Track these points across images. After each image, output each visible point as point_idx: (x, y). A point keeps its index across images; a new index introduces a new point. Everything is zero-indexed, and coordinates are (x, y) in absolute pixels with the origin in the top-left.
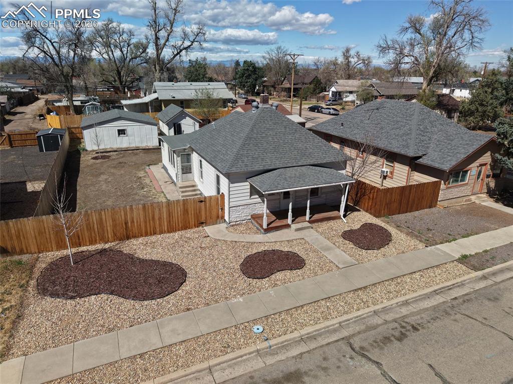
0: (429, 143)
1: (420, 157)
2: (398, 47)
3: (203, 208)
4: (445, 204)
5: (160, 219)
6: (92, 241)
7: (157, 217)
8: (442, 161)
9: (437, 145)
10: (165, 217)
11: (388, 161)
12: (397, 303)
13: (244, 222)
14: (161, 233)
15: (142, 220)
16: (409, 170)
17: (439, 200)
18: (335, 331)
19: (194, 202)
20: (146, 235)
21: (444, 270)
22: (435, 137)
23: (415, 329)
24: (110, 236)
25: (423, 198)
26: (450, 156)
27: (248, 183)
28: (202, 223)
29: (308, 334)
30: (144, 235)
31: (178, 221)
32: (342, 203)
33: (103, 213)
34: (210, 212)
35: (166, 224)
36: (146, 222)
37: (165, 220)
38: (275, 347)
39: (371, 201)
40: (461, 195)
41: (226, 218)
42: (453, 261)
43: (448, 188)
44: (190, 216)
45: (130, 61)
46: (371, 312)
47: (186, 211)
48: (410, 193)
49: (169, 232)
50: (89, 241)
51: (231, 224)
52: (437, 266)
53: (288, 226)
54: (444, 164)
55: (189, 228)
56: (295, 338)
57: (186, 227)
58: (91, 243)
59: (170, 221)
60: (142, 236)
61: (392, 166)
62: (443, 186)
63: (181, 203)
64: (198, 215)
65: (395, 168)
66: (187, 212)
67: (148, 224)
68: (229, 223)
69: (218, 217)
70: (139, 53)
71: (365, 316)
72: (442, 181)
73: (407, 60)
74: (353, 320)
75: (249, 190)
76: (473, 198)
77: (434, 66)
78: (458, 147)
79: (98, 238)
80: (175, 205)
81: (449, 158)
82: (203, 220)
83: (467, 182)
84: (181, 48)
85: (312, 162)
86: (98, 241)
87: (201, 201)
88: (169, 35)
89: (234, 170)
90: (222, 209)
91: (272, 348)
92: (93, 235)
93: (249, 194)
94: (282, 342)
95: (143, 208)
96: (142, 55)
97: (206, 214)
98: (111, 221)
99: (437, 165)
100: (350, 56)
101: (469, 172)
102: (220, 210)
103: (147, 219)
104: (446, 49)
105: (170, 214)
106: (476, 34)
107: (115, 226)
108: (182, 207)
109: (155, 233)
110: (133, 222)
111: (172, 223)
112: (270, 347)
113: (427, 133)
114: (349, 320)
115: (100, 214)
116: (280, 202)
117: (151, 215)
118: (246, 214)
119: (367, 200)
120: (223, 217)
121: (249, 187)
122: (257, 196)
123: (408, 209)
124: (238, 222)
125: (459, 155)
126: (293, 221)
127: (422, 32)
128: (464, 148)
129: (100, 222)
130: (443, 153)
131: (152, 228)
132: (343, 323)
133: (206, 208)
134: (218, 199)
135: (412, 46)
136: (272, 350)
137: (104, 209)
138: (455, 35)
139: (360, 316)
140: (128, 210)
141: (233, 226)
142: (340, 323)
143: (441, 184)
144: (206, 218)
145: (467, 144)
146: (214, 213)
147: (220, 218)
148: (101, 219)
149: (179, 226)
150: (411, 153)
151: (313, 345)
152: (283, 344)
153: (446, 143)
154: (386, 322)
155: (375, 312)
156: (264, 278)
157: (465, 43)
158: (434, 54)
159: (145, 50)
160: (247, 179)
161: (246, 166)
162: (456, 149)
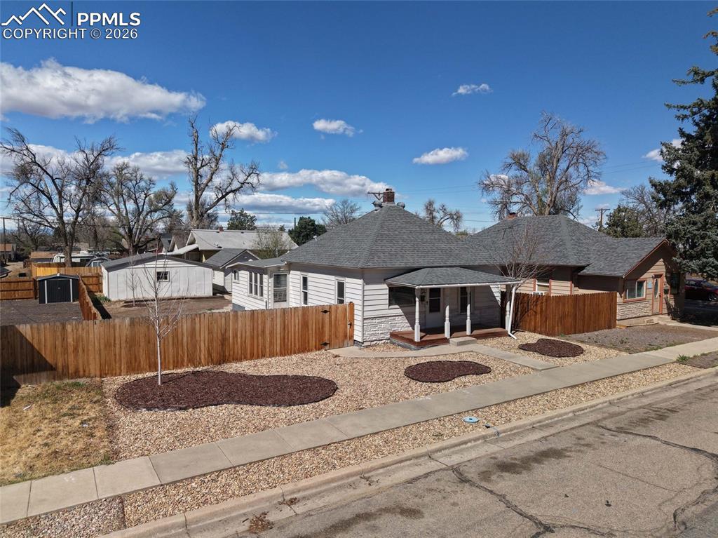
0: (589, 254)
1: (583, 268)
2: (503, 183)
3: (327, 321)
4: (626, 323)
5: (272, 333)
6: (178, 362)
7: (267, 332)
8: (613, 268)
9: (599, 255)
10: (278, 331)
11: (539, 281)
12: (633, 395)
13: (381, 342)
14: (272, 355)
15: (248, 334)
16: (571, 287)
17: (617, 318)
18: (571, 419)
19: (316, 311)
20: (252, 358)
21: (667, 370)
22: (594, 248)
23: (672, 411)
24: (202, 357)
25: (599, 314)
26: (621, 262)
27: (385, 286)
28: (326, 344)
29: (540, 422)
30: (249, 356)
31: (295, 339)
32: (508, 313)
33: (197, 320)
34: (336, 328)
35: (279, 342)
36: (252, 337)
37: (278, 336)
38: (504, 434)
40: (641, 315)
41: (358, 337)
42: (672, 363)
43: (625, 303)
44: (310, 332)
46: (606, 402)
47: (305, 324)
48: (584, 305)
49: (282, 355)
50: (174, 362)
51: (366, 344)
52: (657, 367)
54: (615, 271)
55: (308, 351)
56: (524, 425)
57: (304, 349)
58: (176, 366)
59: (284, 338)
60: (246, 359)
61: (548, 287)
62: (619, 300)
63: (300, 313)
64: (320, 333)
65: (552, 287)
66: (308, 326)
67: (255, 341)
68: (363, 343)
69: (345, 336)
70: (160, 205)
71: (600, 406)
72: (618, 293)
73: (515, 199)
74: (588, 410)
75: (387, 297)
76: (655, 319)
77: (549, 205)
78: (626, 253)
79: (186, 359)
80: (293, 314)
81: (620, 265)
82: (326, 340)
83: (644, 297)
84: (227, 191)
86: (185, 364)
87: (325, 312)
88: (212, 174)
89: (370, 265)
90: (351, 325)
91: (501, 435)
92: (180, 352)
93: (387, 302)
94: (511, 430)
95: (251, 317)
96: (164, 208)
97: (330, 331)
98: (207, 333)
99: (608, 273)
100: (434, 210)
101: (645, 284)
102: (348, 326)
103: (255, 332)
104: (560, 184)
105: (284, 327)
106: (591, 168)
107: (211, 341)
108: (300, 318)
109: (263, 356)
110: (235, 336)
111: (286, 340)
112: (498, 434)
113: (582, 243)
114: (583, 410)
115: (193, 321)
116: (425, 317)
117: (260, 327)
118: (383, 330)
119: (533, 317)
120: (352, 336)
121: (387, 291)
122: (397, 306)
123: (585, 329)
124: (374, 343)
125: (631, 261)
126: (451, 335)
127: (528, 169)
128: (635, 253)
129: (192, 333)
130: (610, 261)
131: (260, 347)
132: (577, 413)
133: (330, 321)
134: (346, 309)
135: (519, 184)
136: (502, 437)
137: (200, 315)
138: (568, 168)
139: (595, 406)
140: (231, 317)
141: (367, 347)
142: (574, 412)
143: (616, 297)
144: (330, 336)
145: (636, 249)
146: (341, 330)
147: (348, 338)
148: (193, 330)
149: (295, 346)
150: (572, 261)
151: (552, 431)
152: (513, 432)
153: (609, 251)
154: (631, 410)
155: (610, 403)
156: (446, 381)
157: (580, 179)
158: (547, 192)
159: (170, 201)
160: (385, 280)
161: (384, 262)
162: (624, 256)
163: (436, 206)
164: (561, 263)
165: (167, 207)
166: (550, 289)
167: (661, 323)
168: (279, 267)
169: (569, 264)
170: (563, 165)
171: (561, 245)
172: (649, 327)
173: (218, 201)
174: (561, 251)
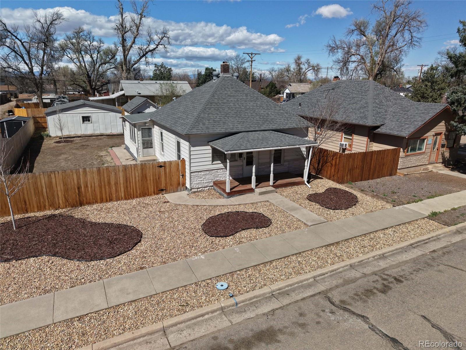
0: (386, 115)
1: (378, 127)
2: (346, 46)
3: (163, 173)
4: (405, 172)
5: (116, 184)
6: (40, 207)
7: (113, 183)
8: (401, 129)
9: (394, 116)
10: (122, 182)
11: (346, 134)
12: (374, 257)
13: (206, 188)
14: (118, 199)
15: (97, 184)
16: (368, 140)
17: (399, 168)
18: (310, 286)
19: (153, 166)
20: (102, 201)
21: (416, 226)
22: (391, 109)
23: (398, 280)
24: (61, 202)
25: (383, 165)
26: (408, 124)
27: (209, 147)
28: (162, 190)
29: (279, 289)
30: (99, 201)
31: (136, 187)
32: (306, 167)
33: (53, 176)
34: (171, 179)
35: (122, 189)
36: (100, 187)
37: (122, 186)
38: (242, 304)
39: (333, 168)
40: (419, 164)
41: (188, 185)
42: (424, 218)
43: (406, 156)
44: (149, 182)
45: (99, 67)
46: (347, 266)
47: (144, 177)
48: (371, 160)
49: (126, 199)
50: (38, 207)
51: (193, 190)
52: (409, 223)
53: (252, 190)
54: (401, 131)
55: (148, 195)
56: (264, 294)
57: (144, 194)
58: (40, 209)
59: (127, 187)
60: (96, 202)
61: (351, 139)
62: (402, 154)
63: (139, 168)
64: (157, 181)
65: (354, 140)
66: (146, 178)
67: (103, 189)
68: (191, 190)
69: (179, 184)
70: (108, 59)
71: (341, 270)
72: (401, 149)
73: (353, 58)
74: (329, 274)
75: (211, 155)
76: (430, 167)
77: (378, 64)
78: (414, 116)
79: (47, 204)
80: (133, 169)
81: (407, 126)
82: (163, 186)
83: (424, 150)
84: (147, 51)
85: (274, 127)
86: (47, 207)
87: (161, 167)
88: (135, 38)
89: (195, 131)
90: (183, 175)
91: (239, 305)
92: (42, 200)
93: (211, 159)
94: (251, 299)
95: (98, 172)
96: (111, 61)
97: (166, 180)
98: (62, 185)
99: (395, 133)
100: (301, 63)
101: (426, 141)
102: (181, 177)
103: (102, 183)
104: (389, 47)
105: (127, 180)
106: (414, 34)
107: (66, 190)
108: (140, 171)
109: (111, 200)
110: (86, 186)
111: (129, 189)
112: (237, 304)
113: (383, 105)
114: (324, 274)
115: (49, 176)
116: (243, 169)
117: (106, 179)
118: (208, 180)
119: (330, 168)
120: (184, 184)
121: (211, 151)
122: (219, 162)
123: (370, 177)
124: (200, 189)
125: (416, 123)
126: (256, 186)
127: (366, 34)
128: (421, 117)
129: (50, 185)
130: (400, 122)
131: (108, 194)
132: (318, 278)
133: (165, 173)
134: (178, 165)
135: (358, 46)
136: (240, 307)
137: (54, 172)
138: (396, 34)
139: (335, 270)
140: (81, 173)
141: (194, 192)
142: (314, 277)
143: (400, 152)
144: (166, 184)
145: (423, 113)
146: (175, 180)
147: (180, 185)
148: (51, 183)
149: (137, 192)
150: (370, 122)
151: (286, 301)
152: (251, 301)
153: (402, 113)
154: (365, 275)
155: (351, 266)
156: (228, 236)
157: (405, 43)
158: (378, 53)
159: (114, 56)
160: (208, 142)
161: (208, 128)
162: (412, 118)
163: (303, 60)
164: (361, 123)
165: (112, 61)
166: (352, 142)
167: (434, 170)
168: (146, 123)
169: (367, 124)
170: (393, 32)
171: (365, 107)
172: (423, 174)
173: (140, 58)
174: (363, 112)
